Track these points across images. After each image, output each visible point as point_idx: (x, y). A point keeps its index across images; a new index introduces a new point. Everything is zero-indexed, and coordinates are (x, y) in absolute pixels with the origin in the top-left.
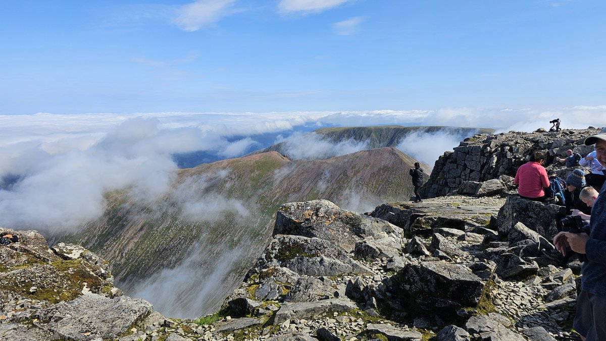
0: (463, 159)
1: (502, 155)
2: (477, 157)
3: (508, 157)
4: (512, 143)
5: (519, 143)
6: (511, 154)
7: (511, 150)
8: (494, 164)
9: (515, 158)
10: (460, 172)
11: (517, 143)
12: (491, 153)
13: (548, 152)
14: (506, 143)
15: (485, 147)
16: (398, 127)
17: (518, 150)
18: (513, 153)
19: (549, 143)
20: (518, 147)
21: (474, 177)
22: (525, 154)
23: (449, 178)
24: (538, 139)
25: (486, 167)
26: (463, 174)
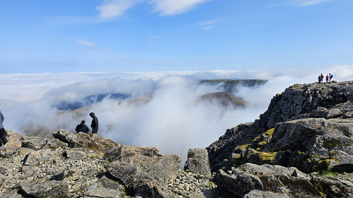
0: (291, 98)
1: (315, 96)
2: (300, 97)
3: (319, 97)
4: (320, 89)
5: (324, 89)
6: (321, 95)
7: (320, 93)
8: (311, 101)
9: (323, 97)
10: (290, 105)
11: (323, 89)
12: (308, 95)
13: (343, 94)
14: (317, 89)
15: (305, 91)
16: (229, 80)
17: (324, 92)
18: (321, 94)
19: (343, 89)
20: (324, 91)
21: (298, 108)
22: (328, 95)
23: (283, 109)
24: (335, 86)
25: (306, 102)
26: (291, 106)
